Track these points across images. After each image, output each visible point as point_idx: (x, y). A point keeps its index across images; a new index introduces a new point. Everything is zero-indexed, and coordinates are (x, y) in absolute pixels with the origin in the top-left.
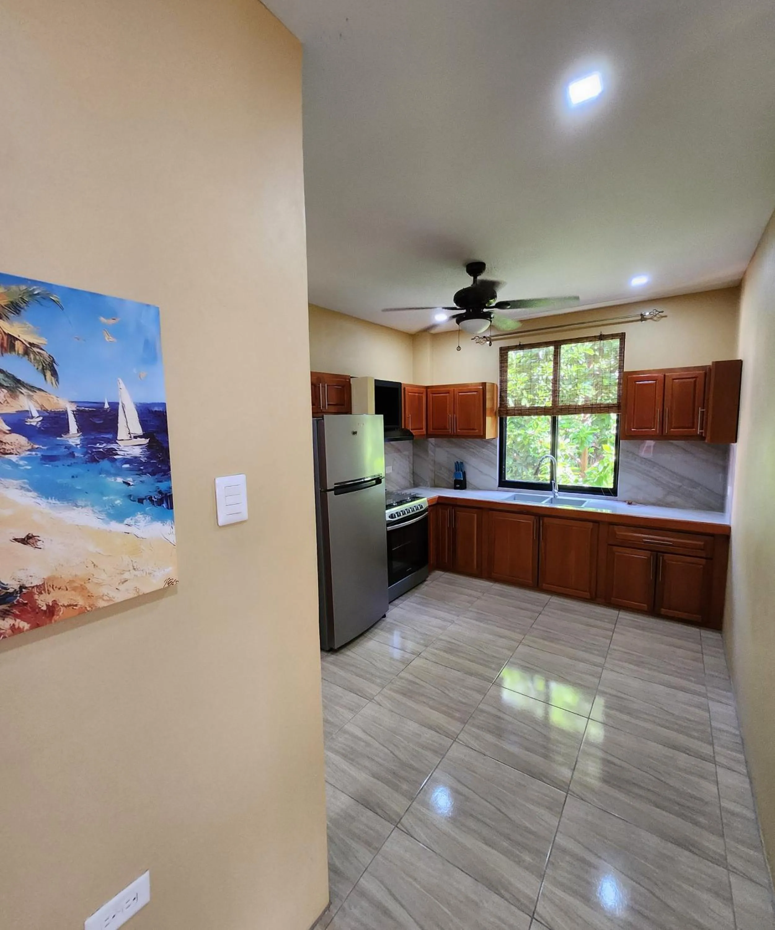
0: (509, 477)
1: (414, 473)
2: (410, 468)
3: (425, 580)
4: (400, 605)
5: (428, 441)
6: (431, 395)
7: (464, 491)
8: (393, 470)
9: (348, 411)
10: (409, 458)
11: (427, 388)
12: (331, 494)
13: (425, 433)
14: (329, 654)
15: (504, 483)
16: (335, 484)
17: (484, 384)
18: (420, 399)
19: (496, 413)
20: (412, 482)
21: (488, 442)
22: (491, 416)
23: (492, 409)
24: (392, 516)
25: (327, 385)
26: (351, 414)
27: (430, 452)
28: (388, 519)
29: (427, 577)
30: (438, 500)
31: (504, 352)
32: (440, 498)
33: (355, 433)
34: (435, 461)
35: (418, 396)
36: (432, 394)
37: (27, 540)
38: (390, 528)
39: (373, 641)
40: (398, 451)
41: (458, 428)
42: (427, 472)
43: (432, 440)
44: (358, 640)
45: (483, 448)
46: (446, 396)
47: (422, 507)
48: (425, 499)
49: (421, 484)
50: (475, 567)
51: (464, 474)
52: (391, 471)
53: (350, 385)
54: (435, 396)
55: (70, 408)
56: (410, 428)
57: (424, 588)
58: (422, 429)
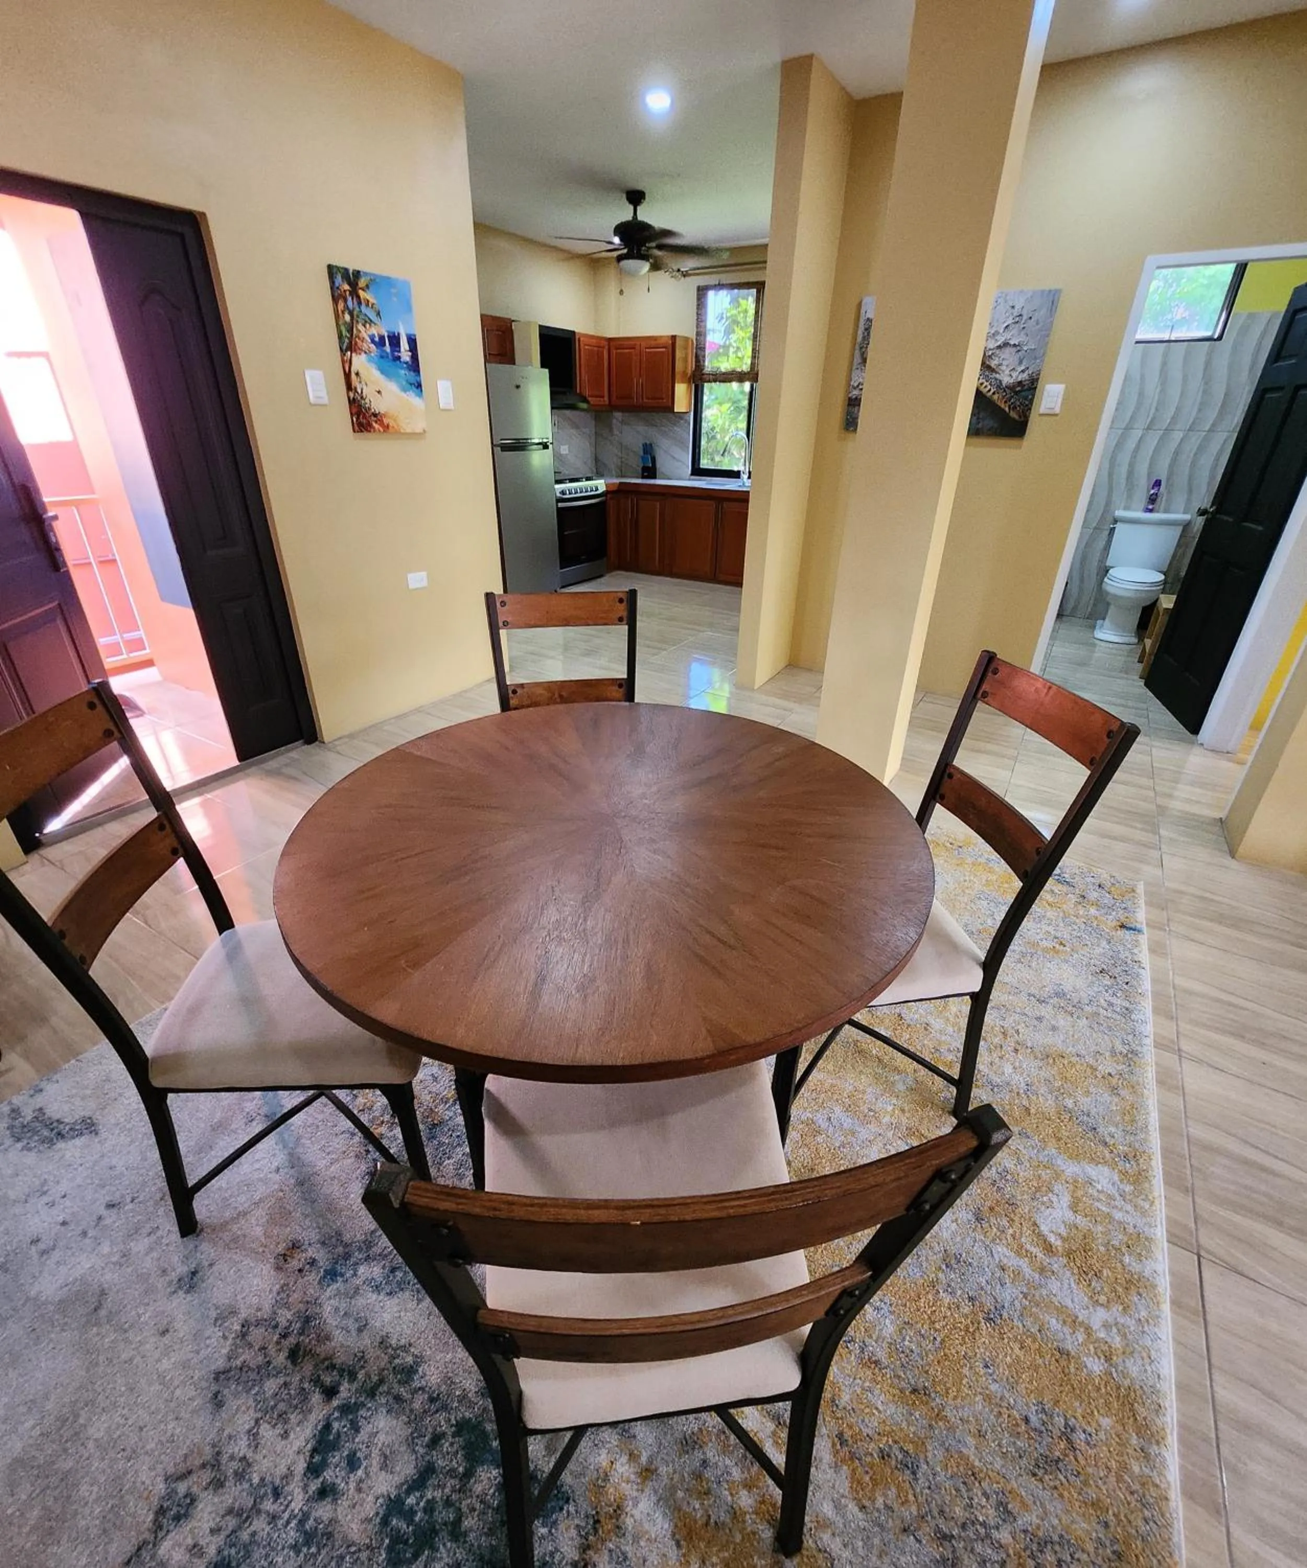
0: (705, 463)
1: (597, 460)
2: (592, 452)
3: (603, 576)
5: (612, 415)
6: (614, 350)
8: (569, 451)
9: (511, 361)
10: (590, 437)
11: (610, 340)
13: (607, 403)
15: (697, 471)
16: (501, 440)
17: (674, 338)
18: (600, 356)
19: (689, 379)
20: (595, 470)
21: (681, 415)
22: (683, 382)
23: (684, 373)
24: (563, 493)
25: (486, 330)
26: (515, 364)
27: (615, 430)
28: (558, 495)
29: (605, 574)
30: (618, 486)
31: (701, 294)
32: (622, 484)
33: (518, 387)
34: (621, 444)
35: (598, 350)
36: (616, 349)
37: (379, 392)
38: (560, 505)
40: (575, 425)
41: (644, 398)
42: (611, 456)
43: (618, 415)
45: (675, 425)
46: (630, 353)
47: (597, 489)
48: (603, 482)
49: (605, 473)
50: (657, 563)
51: (654, 460)
52: (567, 452)
53: (512, 330)
54: (618, 352)
55: (386, 335)
56: (587, 393)
58: (603, 397)
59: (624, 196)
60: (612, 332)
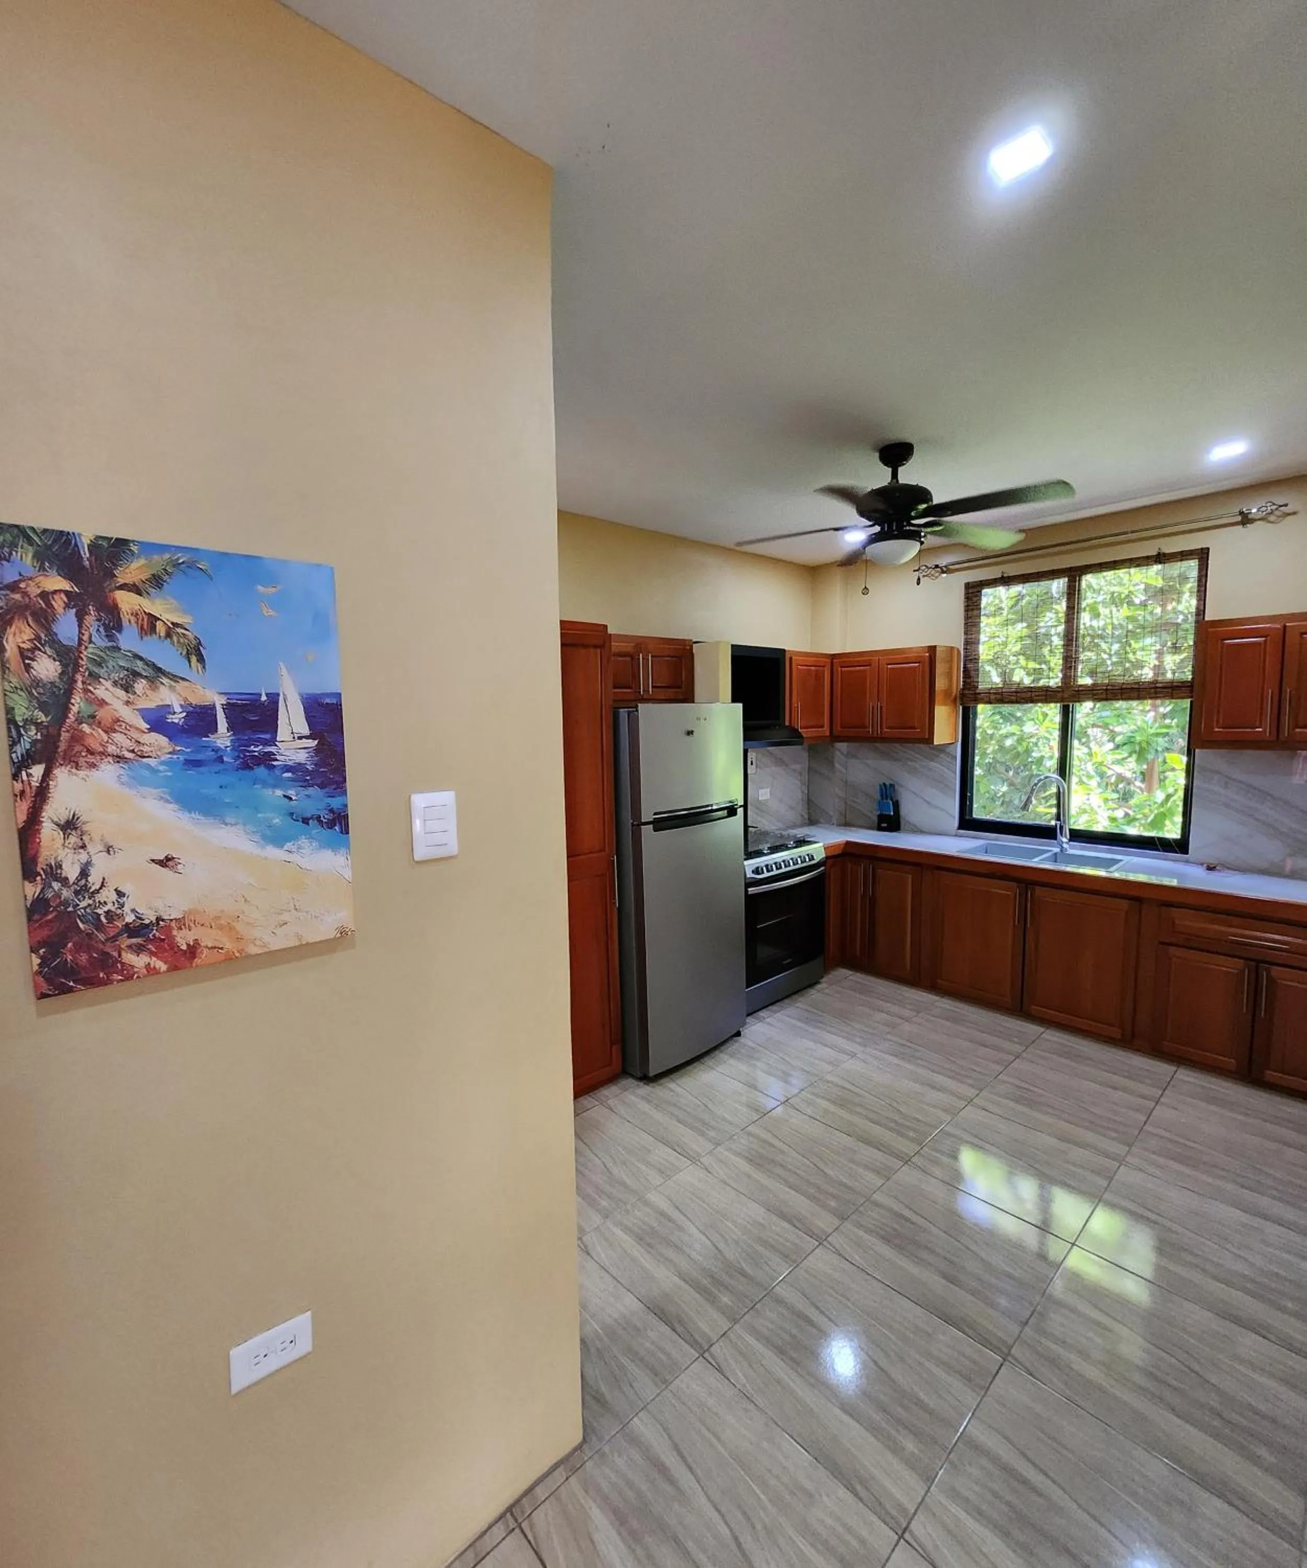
0: (978, 813)
1: (809, 802)
2: (803, 792)
3: (817, 983)
4: (768, 1020)
5: (833, 746)
6: (839, 669)
7: (894, 834)
8: (771, 794)
9: (687, 696)
10: (801, 774)
11: (833, 656)
12: (647, 830)
13: (828, 733)
14: (641, 1084)
15: (968, 823)
16: (655, 814)
17: (932, 649)
18: (819, 677)
19: (955, 699)
20: (806, 816)
21: (942, 748)
22: (945, 704)
23: (947, 693)
24: (757, 871)
25: (652, 656)
26: (693, 702)
27: (837, 765)
28: (749, 875)
29: (822, 977)
30: (844, 848)
31: (973, 593)
32: (848, 844)
33: (690, 733)
34: (846, 782)
35: (817, 671)
36: (842, 667)
37: (166, 862)
38: (751, 890)
39: (715, 1072)
40: (780, 762)
41: (884, 726)
42: (832, 802)
43: (842, 746)
44: (689, 1068)
45: (932, 760)
46: (865, 671)
47: (812, 858)
48: (821, 844)
49: (822, 820)
50: (908, 967)
51: (896, 805)
52: (768, 796)
53: (692, 655)
54: (845, 671)
55: (219, 701)
56: (798, 725)
57: (814, 994)
58: (822, 727)
59: (877, 455)
60: (836, 648)
